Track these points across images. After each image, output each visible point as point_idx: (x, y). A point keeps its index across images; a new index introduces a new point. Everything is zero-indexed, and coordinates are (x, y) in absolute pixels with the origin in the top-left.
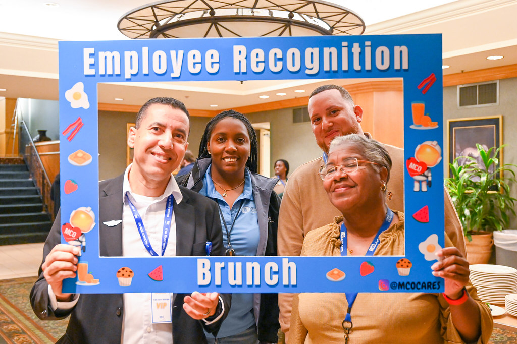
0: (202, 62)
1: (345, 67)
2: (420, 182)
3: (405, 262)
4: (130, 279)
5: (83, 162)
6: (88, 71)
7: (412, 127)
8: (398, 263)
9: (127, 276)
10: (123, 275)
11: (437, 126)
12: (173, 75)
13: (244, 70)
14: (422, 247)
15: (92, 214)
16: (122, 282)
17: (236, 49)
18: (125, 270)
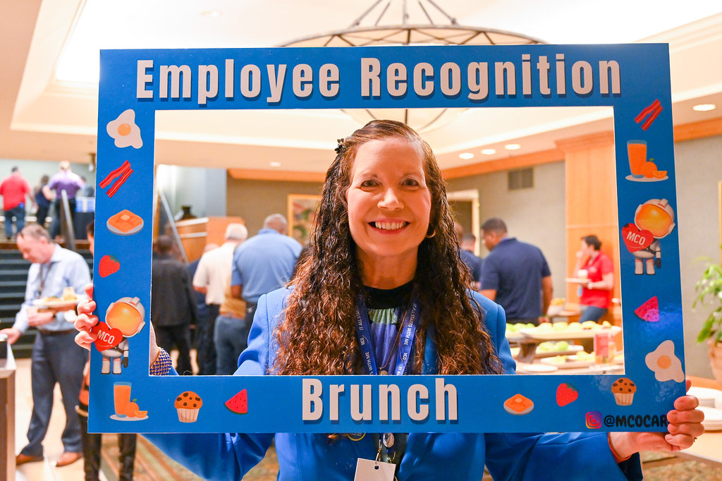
0: (315, 81)
1: (527, 90)
2: (644, 260)
3: (626, 384)
4: (197, 411)
5: (130, 229)
6: (142, 93)
7: (629, 178)
8: (615, 385)
9: (192, 406)
10: (185, 404)
11: (667, 178)
12: (269, 100)
13: (376, 92)
14: (651, 360)
15: (140, 308)
16: (184, 415)
17: (365, 62)
18: (189, 397)
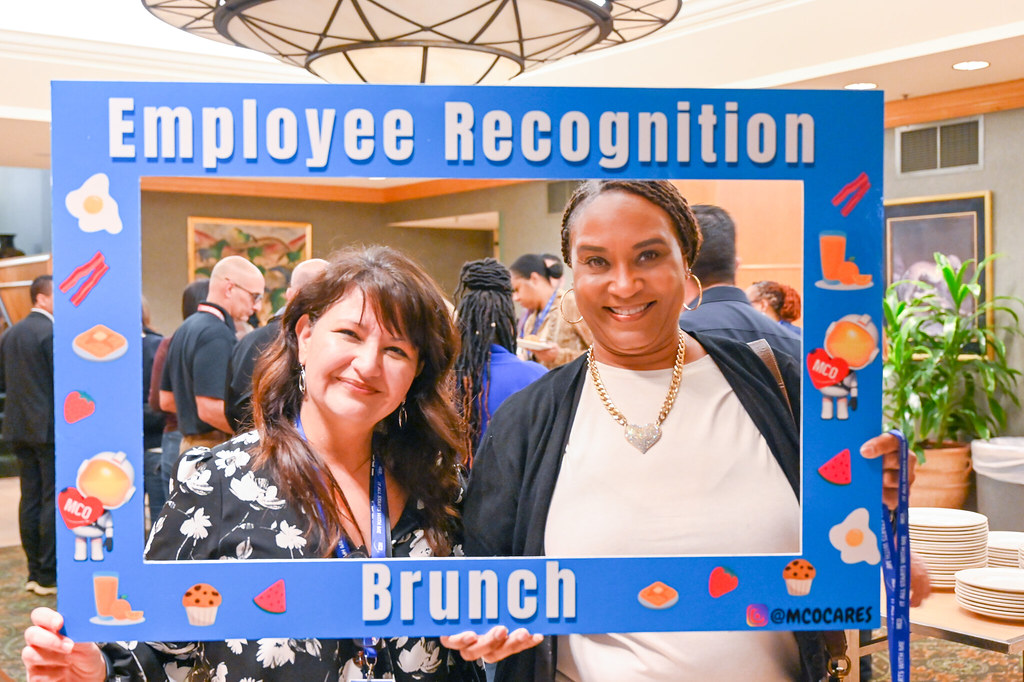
0: (377, 137)
1: (683, 155)
2: (834, 400)
3: (802, 567)
4: (214, 610)
5: (108, 352)
6: (119, 149)
7: (820, 284)
8: (788, 569)
9: (208, 603)
10: (197, 601)
11: (871, 284)
12: (310, 163)
13: (467, 155)
14: (837, 536)
15: (127, 468)
16: (196, 616)
17: (452, 109)
18: (202, 591)
